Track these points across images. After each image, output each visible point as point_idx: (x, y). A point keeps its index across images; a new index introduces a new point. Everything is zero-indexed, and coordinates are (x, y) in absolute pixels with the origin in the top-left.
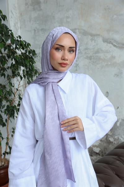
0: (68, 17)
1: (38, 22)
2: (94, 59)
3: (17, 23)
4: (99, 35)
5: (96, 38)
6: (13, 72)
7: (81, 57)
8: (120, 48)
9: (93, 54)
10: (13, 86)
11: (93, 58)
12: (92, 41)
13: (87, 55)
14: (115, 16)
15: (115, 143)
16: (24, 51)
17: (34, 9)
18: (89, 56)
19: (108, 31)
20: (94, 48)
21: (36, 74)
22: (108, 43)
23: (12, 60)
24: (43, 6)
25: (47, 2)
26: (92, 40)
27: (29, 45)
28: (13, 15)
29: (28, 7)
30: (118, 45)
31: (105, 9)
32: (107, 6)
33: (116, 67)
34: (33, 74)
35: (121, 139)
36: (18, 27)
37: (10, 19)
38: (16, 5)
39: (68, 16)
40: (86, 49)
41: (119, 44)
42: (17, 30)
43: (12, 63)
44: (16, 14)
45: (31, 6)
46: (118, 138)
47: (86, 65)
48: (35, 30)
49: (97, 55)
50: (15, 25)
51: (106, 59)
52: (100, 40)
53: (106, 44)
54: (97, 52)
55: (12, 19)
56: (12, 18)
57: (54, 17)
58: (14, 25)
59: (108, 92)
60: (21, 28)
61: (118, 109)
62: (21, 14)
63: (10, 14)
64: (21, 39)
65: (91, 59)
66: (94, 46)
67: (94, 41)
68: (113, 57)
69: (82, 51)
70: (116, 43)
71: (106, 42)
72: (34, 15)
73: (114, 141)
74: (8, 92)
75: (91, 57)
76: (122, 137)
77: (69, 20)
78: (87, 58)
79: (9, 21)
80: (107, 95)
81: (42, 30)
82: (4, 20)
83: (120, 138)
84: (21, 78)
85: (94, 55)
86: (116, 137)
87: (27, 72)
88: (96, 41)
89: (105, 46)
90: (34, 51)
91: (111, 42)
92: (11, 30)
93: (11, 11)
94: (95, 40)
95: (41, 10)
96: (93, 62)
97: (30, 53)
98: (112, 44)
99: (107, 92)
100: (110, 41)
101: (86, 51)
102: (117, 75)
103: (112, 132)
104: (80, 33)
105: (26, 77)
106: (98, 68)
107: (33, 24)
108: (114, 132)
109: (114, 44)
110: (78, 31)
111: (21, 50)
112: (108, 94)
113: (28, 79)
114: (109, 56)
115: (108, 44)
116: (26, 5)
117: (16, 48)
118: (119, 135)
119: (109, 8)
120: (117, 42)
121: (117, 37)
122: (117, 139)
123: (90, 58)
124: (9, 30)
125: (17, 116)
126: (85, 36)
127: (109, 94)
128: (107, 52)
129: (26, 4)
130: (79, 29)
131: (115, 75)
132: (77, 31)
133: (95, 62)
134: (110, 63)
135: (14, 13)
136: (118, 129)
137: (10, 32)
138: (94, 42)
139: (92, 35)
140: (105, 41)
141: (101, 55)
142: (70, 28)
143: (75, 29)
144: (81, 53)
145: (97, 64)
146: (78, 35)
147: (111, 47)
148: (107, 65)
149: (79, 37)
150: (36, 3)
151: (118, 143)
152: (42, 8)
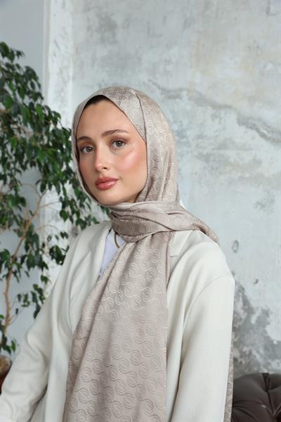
0: (168, 62)
1: (107, 69)
2: (214, 160)
3: (67, 68)
4: (230, 107)
5: (223, 112)
7: (188, 152)
8: (275, 141)
9: (213, 149)
11: (212, 158)
12: (213, 120)
13: (201, 150)
14: (270, 66)
15: (241, 363)
17: (103, 40)
18: (205, 152)
19: (252, 99)
20: (217, 136)
22: (247, 127)
24: (120, 35)
25: (128, 26)
26: (214, 117)
28: (59, 49)
29: (92, 35)
30: (270, 135)
31: (249, 47)
32: (255, 42)
33: (261, 186)
35: (255, 356)
36: (68, 76)
37: (50, 57)
38: (69, 30)
39: (168, 58)
40: (200, 137)
41: (273, 132)
42: (65, 82)
44: (67, 47)
45: (98, 32)
46: (250, 353)
47: (196, 174)
49: (222, 152)
50: (61, 70)
51: (241, 163)
52: (231, 119)
53: (243, 129)
54: (223, 146)
55: (54, 57)
56: (55, 55)
57: (140, 59)
58: (58, 70)
59: (239, 241)
60: (74, 78)
61: (257, 285)
62: (77, 49)
63: (52, 48)
65: (207, 161)
66: (216, 131)
67: (218, 120)
68: (257, 162)
69: (190, 140)
70: (266, 129)
71: (244, 124)
72: (102, 52)
73: (241, 357)
75: (208, 155)
76: (258, 352)
77: (169, 68)
78: (201, 156)
79: (47, 63)
80: (235, 248)
83: (254, 353)
85: (215, 151)
86: (246, 349)
88: (222, 121)
89: (242, 135)
91: (254, 125)
93: (56, 42)
94: (221, 119)
95: (115, 42)
96: (213, 168)
98: (258, 131)
99: (236, 242)
100: (254, 122)
101: (200, 140)
102: (261, 205)
103: (238, 337)
104: (190, 99)
106: (222, 184)
107: (97, 71)
108: (243, 336)
109: (263, 131)
110: (187, 95)
112: (238, 246)
114: (247, 157)
115: (249, 130)
116: (88, 30)
118: (253, 345)
119: (258, 47)
120: (268, 127)
121: (269, 116)
122: (248, 353)
123: (206, 158)
126: (200, 108)
127: (240, 245)
128: (245, 148)
129: (89, 28)
130: (188, 91)
131: (258, 203)
132: (184, 93)
133: (217, 168)
134: (247, 175)
135: (62, 47)
136: (251, 331)
138: (220, 123)
139: (216, 106)
140: (244, 121)
141: (231, 154)
142: (171, 86)
143: (181, 90)
144: (188, 144)
145: (220, 173)
146: (185, 104)
147: (253, 138)
148: (241, 178)
149: (188, 108)
150: (107, 27)
151: (249, 363)
152: (118, 37)
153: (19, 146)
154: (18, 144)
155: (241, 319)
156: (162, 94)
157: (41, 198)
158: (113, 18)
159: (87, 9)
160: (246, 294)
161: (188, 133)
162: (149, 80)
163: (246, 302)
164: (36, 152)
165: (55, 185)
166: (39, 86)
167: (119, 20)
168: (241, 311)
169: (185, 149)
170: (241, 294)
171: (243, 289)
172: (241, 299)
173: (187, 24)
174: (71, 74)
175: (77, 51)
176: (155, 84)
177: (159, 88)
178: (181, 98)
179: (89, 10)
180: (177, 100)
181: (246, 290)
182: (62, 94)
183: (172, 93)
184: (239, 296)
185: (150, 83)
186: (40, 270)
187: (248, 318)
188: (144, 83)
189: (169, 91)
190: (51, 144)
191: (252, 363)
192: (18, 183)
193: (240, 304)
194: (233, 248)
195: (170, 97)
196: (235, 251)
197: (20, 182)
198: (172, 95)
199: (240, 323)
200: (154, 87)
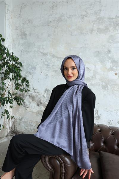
0: (43, 45)
1: (24, 46)
3: (10, 46)
4: (62, 58)
5: (60, 59)
6: (5, 76)
10: (5, 85)
11: (57, 71)
13: (54, 69)
14: (72, 48)
16: (14, 63)
17: (22, 38)
18: (55, 70)
20: (58, 65)
21: (21, 78)
23: (6, 67)
24: (28, 37)
25: (30, 35)
26: (57, 60)
27: (18, 59)
28: (8, 40)
29: (18, 37)
32: (68, 42)
34: (19, 78)
38: (11, 35)
40: (53, 66)
43: (6, 69)
45: (21, 36)
47: (53, 76)
48: (22, 51)
56: (7, 42)
57: (34, 44)
60: (12, 49)
62: (13, 40)
64: (13, 55)
65: (56, 72)
67: (59, 61)
69: (51, 66)
72: (22, 41)
74: (2, 88)
75: (56, 70)
77: (44, 47)
78: (54, 71)
81: (26, 51)
82: (3, 41)
84: (11, 80)
87: (15, 76)
90: (21, 63)
92: (7, 48)
93: (7, 38)
95: (27, 39)
97: (18, 64)
105: (14, 79)
107: (20, 47)
111: (13, 61)
113: (15, 81)
117: (9, 60)
124: (6, 48)
125: (6, 104)
126: (53, 58)
129: (17, 35)
132: (49, 54)
133: (59, 74)
135: (9, 39)
137: (6, 49)
139: (58, 58)
142: (44, 52)
143: (47, 53)
145: (59, 75)
146: (49, 57)
149: (50, 58)
150: (23, 35)
152: (27, 38)
156: (42, 54)
157: (9, 83)
158: (26, 32)
159: (16, 29)
161: (50, 65)
162: (38, 50)
167: (27, 33)
169: (49, 69)
173: (49, 36)
174: (11, 47)
177: (41, 52)
179: (17, 29)
180: (46, 56)
183: (45, 54)
188: (36, 51)
189: (44, 53)
195: (44, 55)
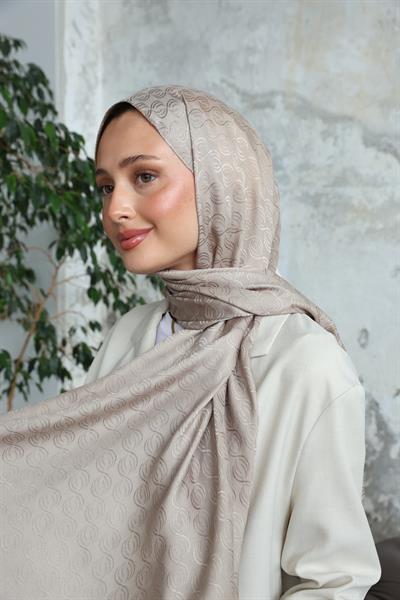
0: (251, 50)
1: (157, 65)
2: (327, 204)
3: (94, 65)
4: (351, 119)
5: (339, 126)
7: (285, 192)
9: (325, 187)
11: (323, 200)
12: (324, 140)
13: (305, 188)
15: (376, 519)
17: (148, 20)
18: (312, 192)
19: (386, 105)
20: (330, 166)
22: (379, 150)
24: (175, 10)
26: (325, 135)
29: (131, 12)
31: (380, 22)
32: (389, 12)
35: (398, 510)
36: (96, 78)
37: (66, 49)
38: (96, 5)
39: (251, 44)
40: (305, 166)
42: (91, 88)
44: (92, 32)
45: (140, 6)
46: (390, 504)
47: (299, 225)
49: (340, 190)
50: (84, 71)
51: (370, 207)
52: (353, 137)
53: (372, 152)
54: (341, 180)
55: (72, 49)
56: (74, 45)
57: (207, 47)
58: (80, 69)
59: (369, 329)
60: (105, 81)
61: (398, 398)
62: (108, 36)
63: (69, 33)
65: (316, 205)
66: (330, 158)
67: (331, 140)
68: (395, 205)
69: (288, 172)
71: (373, 145)
72: (147, 37)
73: (376, 510)
75: (317, 196)
77: (254, 59)
78: (306, 198)
79: (62, 58)
80: (363, 341)
83: (396, 503)
85: (329, 189)
86: (383, 498)
88: (339, 141)
89: (370, 162)
91: (390, 146)
93: (74, 25)
94: (336, 138)
95: (168, 21)
96: (325, 216)
98: (395, 154)
99: (365, 331)
100: (390, 142)
101: (304, 173)
103: (371, 479)
104: (287, 107)
106: (340, 241)
107: (141, 69)
108: (379, 477)
110: (283, 102)
112: (367, 337)
114: (380, 198)
115: (382, 155)
116: (125, 5)
118: (393, 492)
119: (394, 20)
122: (386, 504)
123: (315, 201)
126: (303, 121)
127: (370, 336)
128: (375, 183)
130: (284, 95)
131: (398, 270)
132: (278, 99)
133: (332, 216)
134: (380, 226)
135: (85, 32)
136: (391, 470)
138: (334, 144)
139: (330, 119)
140: (372, 140)
141: (354, 193)
142: (257, 89)
143: (273, 93)
144: (285, 179)
145: (337, 224)
146: (279, 116)
147: (389, 166)
148: (370, 231)
149: (285, 122)
151: (389, 520)
152: (173, 14)
153: (20, 188)
154: (18, 184)
155: (374, 452)
156: (243, 101)
157: (57, 268)
160: (381, 412)
161: (286, 162)
162: (223, 81)
163: (381, 425)
164: (47, 197)
165: (79, 249)
166: (51, 93)
168: (375, 440)
169: (283, 187)
170: (373, 412)
171: (377, 404)
172: (373, 419)
174: (100, 75)
175: (109, 38)
176: (231, 86)
177: (238, 92)
178: (272, 106)
180: (267, 110)
181: (381, 406)
182: (87, 107)
183: (258, 100)
184: (371, 415)
185: (224, 85)
186: (60, 381)
187: (386, 449)
188: (214, 84)
189: (254, 97)
190: (71, 184)
191: (393, 520)
192: (22, 247)
193: (373, 427)
194: (359, 340)
195: (256, 106)
196: (363, 346)
197: (24, 245)
198: (260, 103)
199: (373, 458)
200: (230, 90)
